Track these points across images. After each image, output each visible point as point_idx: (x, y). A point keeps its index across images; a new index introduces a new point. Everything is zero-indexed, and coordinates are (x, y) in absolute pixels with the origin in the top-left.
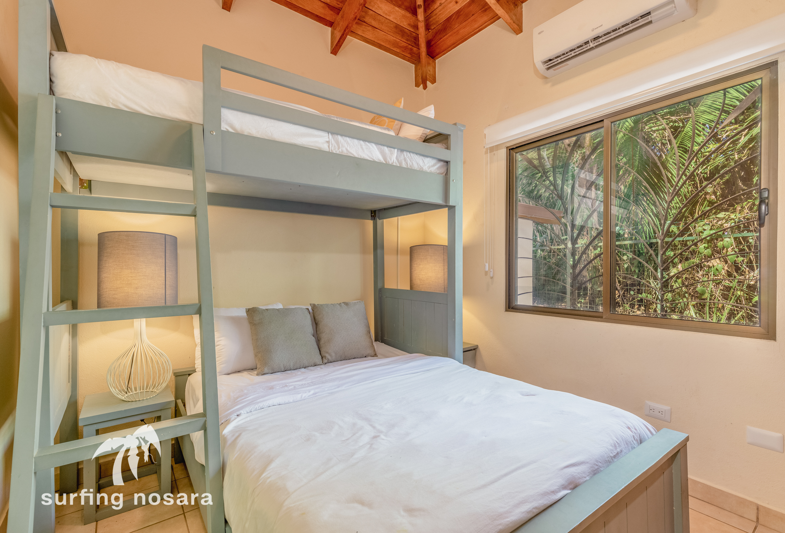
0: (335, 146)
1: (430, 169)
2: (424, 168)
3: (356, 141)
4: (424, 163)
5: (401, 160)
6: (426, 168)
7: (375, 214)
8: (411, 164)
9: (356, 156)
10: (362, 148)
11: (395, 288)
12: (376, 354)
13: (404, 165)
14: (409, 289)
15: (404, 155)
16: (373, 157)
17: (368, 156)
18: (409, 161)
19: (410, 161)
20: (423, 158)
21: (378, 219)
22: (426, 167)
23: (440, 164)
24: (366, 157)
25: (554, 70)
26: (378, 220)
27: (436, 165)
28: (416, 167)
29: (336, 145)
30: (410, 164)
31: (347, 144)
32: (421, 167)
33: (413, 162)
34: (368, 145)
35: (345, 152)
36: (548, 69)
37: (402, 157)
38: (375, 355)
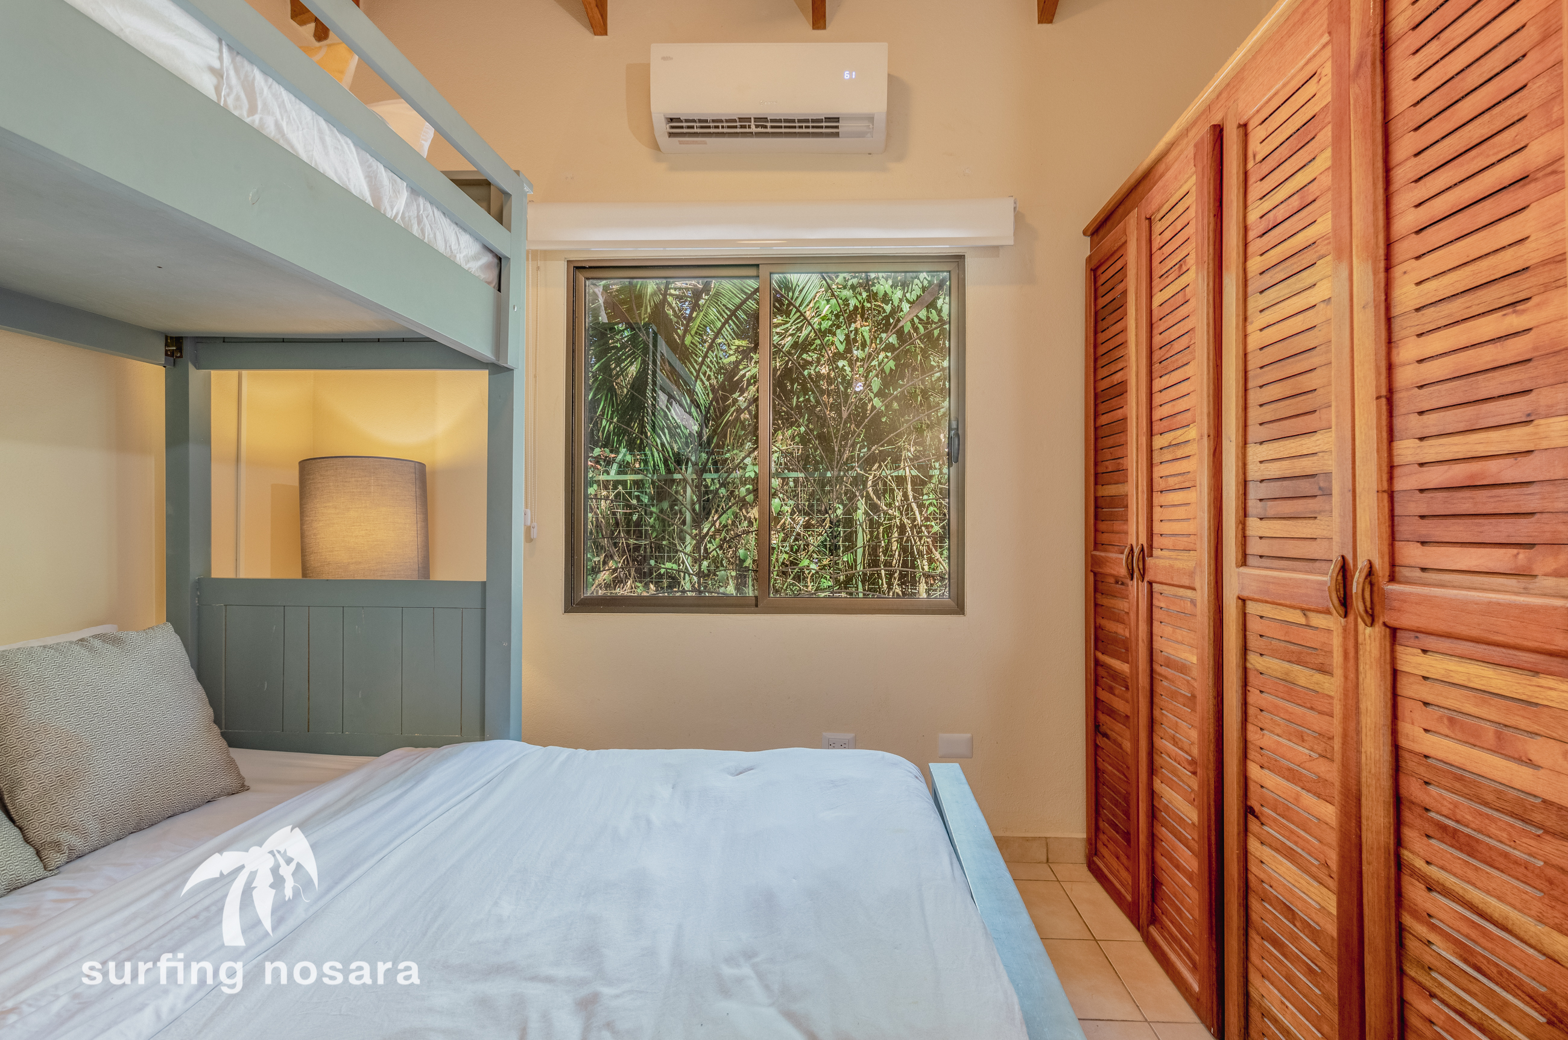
0: (238, 98)
1: (468, 266)
2: (458, 256)
3: (307, 112)
4: (459, 244)
5: (409, 217)
6: (460, 258)
7: (180, 349)
8: (432, 236)
9: (304, 157)
10: (322, 140)
11: (232, 576)
12: (243, 786)
13: (415, 230)
14: (299, 576)
15: (418, 206)
16: (349, 179)
17: (336, 172)
18: (428, 228)
19: (431, 228)
20: (457, 229)
21: (191, 367)
22: (462, 256)
23: (487, 258)
24: (331, 174)
25: (681, 143)
26: (192, 370)
27: (479, 259)
28: (441, 247)
29: (243, 96)
30: (429, 235)
31: (279, 107)
32: (452, 252)
33: (438, 234)
34: (339, 141)
35: (270, 131)
36: (671, 135)
37: (413, 212)
38: (243, 788)
